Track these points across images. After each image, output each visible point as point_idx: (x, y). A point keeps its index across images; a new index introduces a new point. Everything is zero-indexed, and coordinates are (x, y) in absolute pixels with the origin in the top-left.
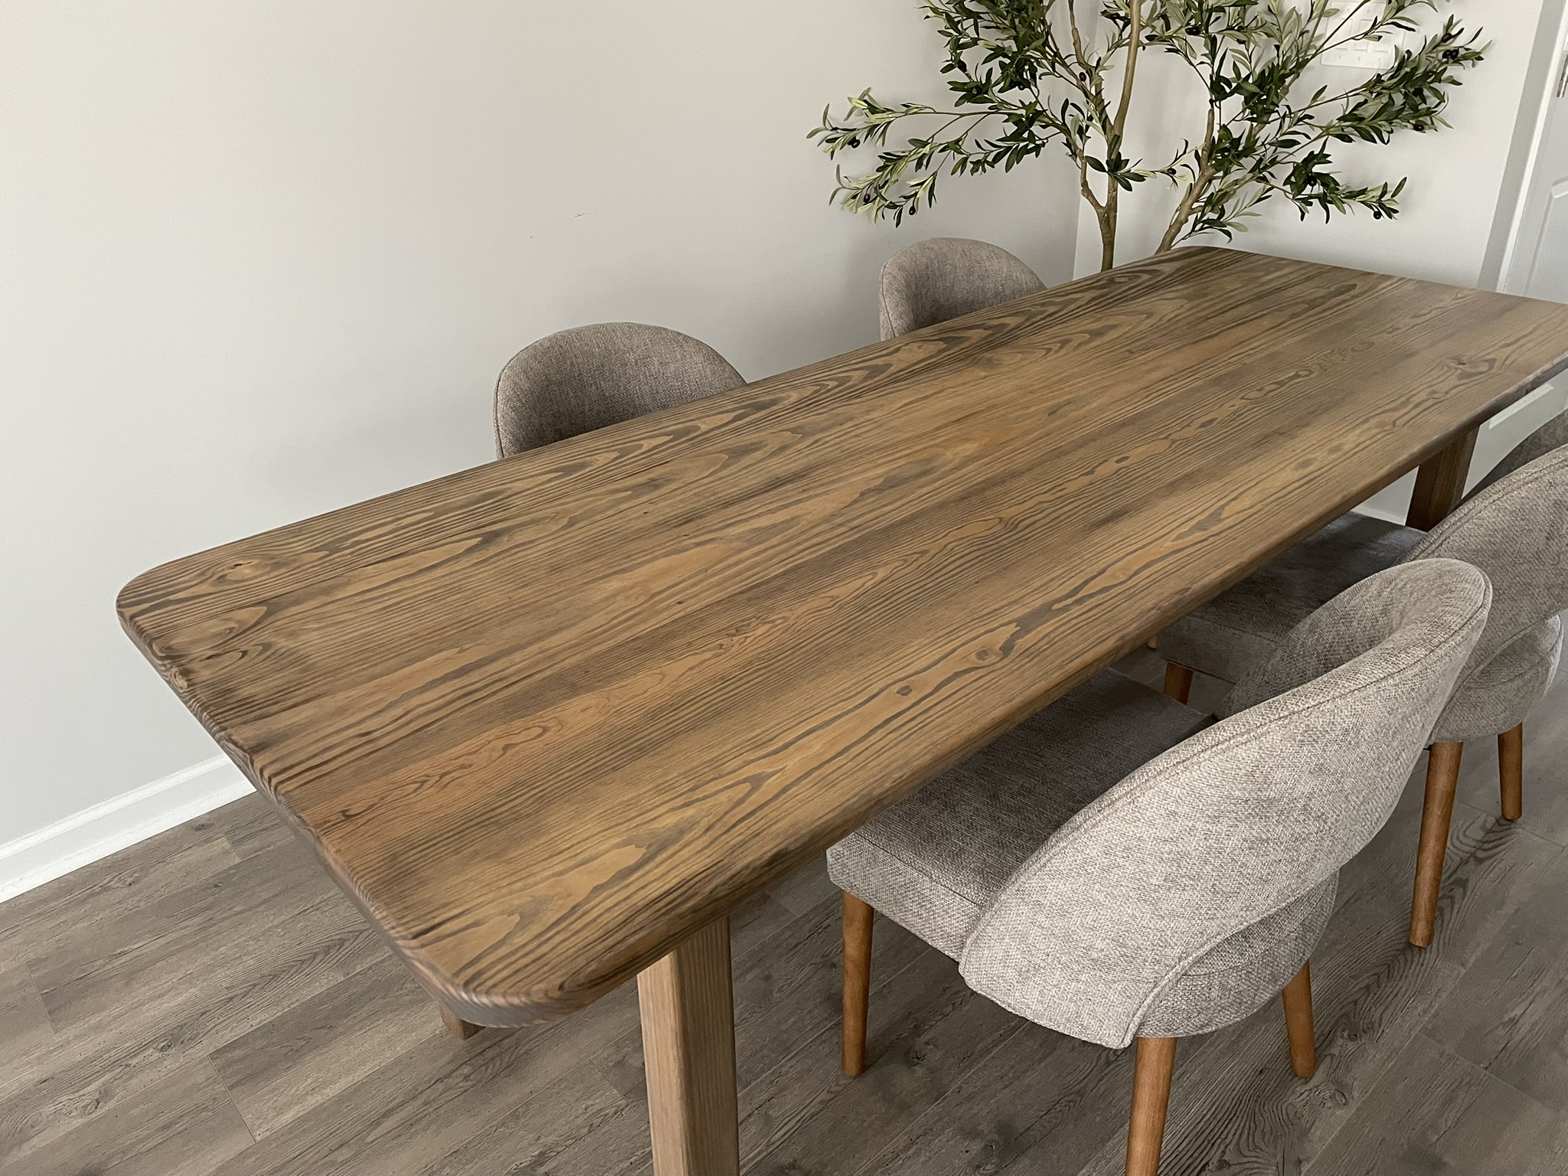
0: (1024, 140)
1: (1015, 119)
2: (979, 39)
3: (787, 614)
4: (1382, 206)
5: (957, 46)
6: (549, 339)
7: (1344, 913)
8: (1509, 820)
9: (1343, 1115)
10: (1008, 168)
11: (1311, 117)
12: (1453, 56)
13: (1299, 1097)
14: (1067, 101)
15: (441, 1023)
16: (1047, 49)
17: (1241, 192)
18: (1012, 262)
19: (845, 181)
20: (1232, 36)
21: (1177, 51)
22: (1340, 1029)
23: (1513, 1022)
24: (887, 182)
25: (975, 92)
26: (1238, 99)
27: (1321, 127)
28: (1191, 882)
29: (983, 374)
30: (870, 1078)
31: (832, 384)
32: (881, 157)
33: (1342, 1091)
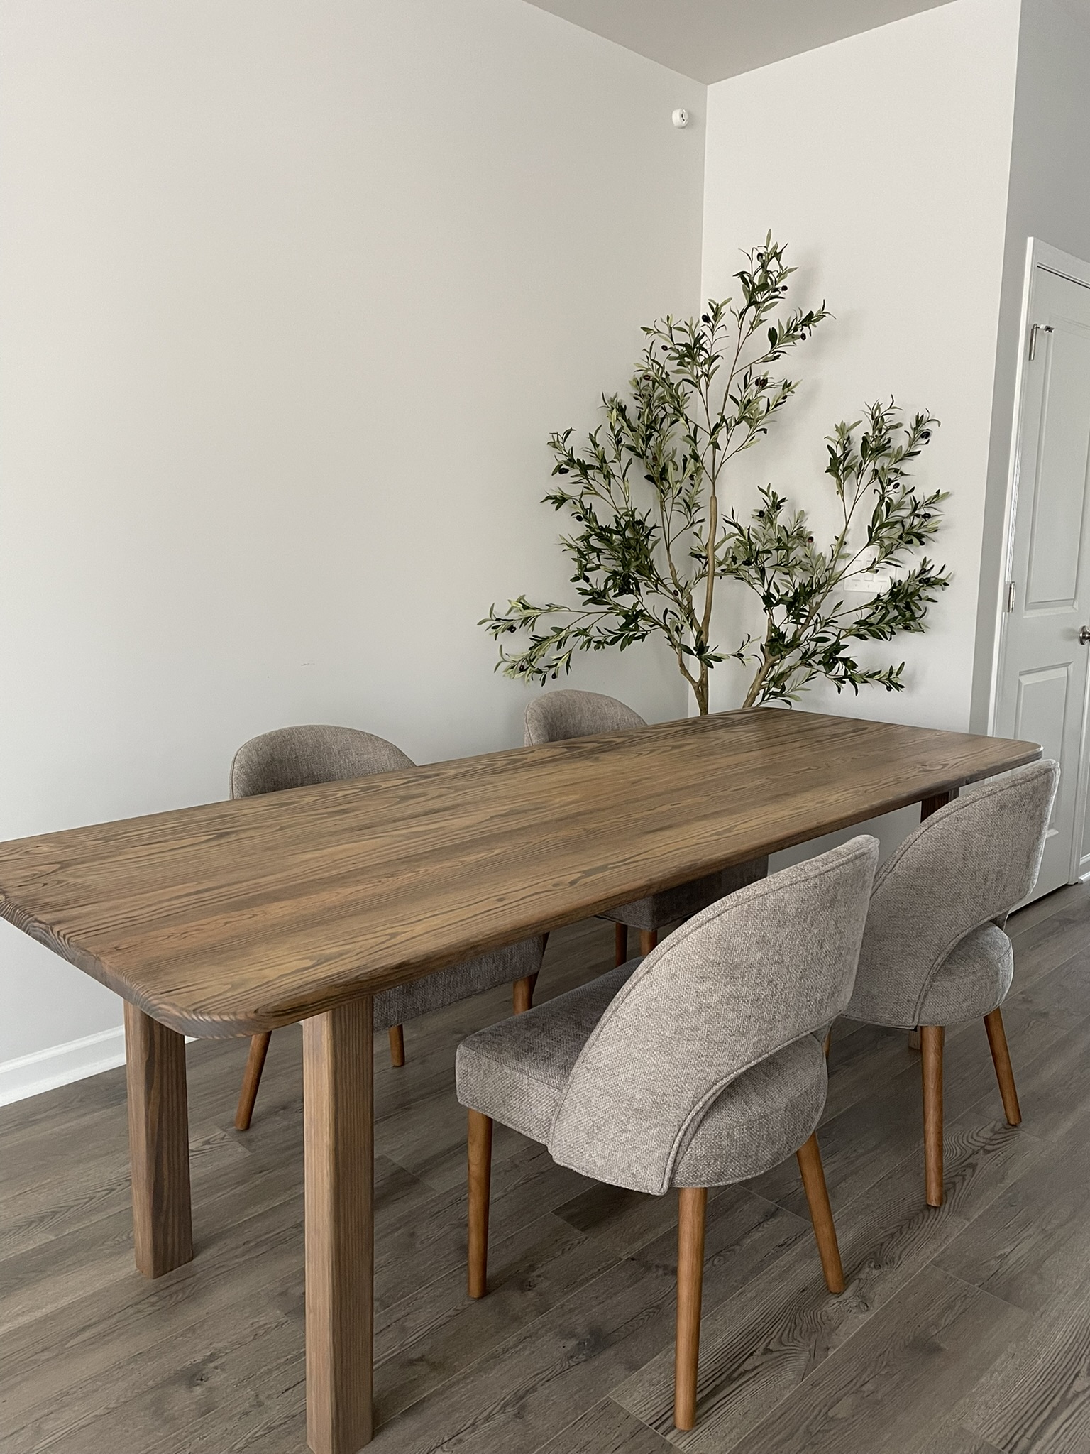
0: (631, 630)
1: (624, 614)
2: (601, 565)
3: (429, 868)
4: (891, 682)
5: (583, 568)
6: (276, 732)
7: (879, 1186)
8: (1012, 1125)
9: (865, 1318)
10: (622, 648)
11: (835, 622)
12: (928, 582)
13: (832, 1306)
14: (667, 609)
15: (134, 1267)
16: (652, 575)
17: (794, 673)
18: (625, 709)
19: (506, 657)
20: (780, 570)
21: (742, 579)
22: (867, 1262)
23: (1004, 1257)
24: (536, 657)
25: (598, 597)
26: (783, 607)
27: (845, 630)
28: (692, 1033)
29: (592, 764)
30: (489, 1300)
31: (481, 767)
32: (531, 639)
33: (865, 1302)
